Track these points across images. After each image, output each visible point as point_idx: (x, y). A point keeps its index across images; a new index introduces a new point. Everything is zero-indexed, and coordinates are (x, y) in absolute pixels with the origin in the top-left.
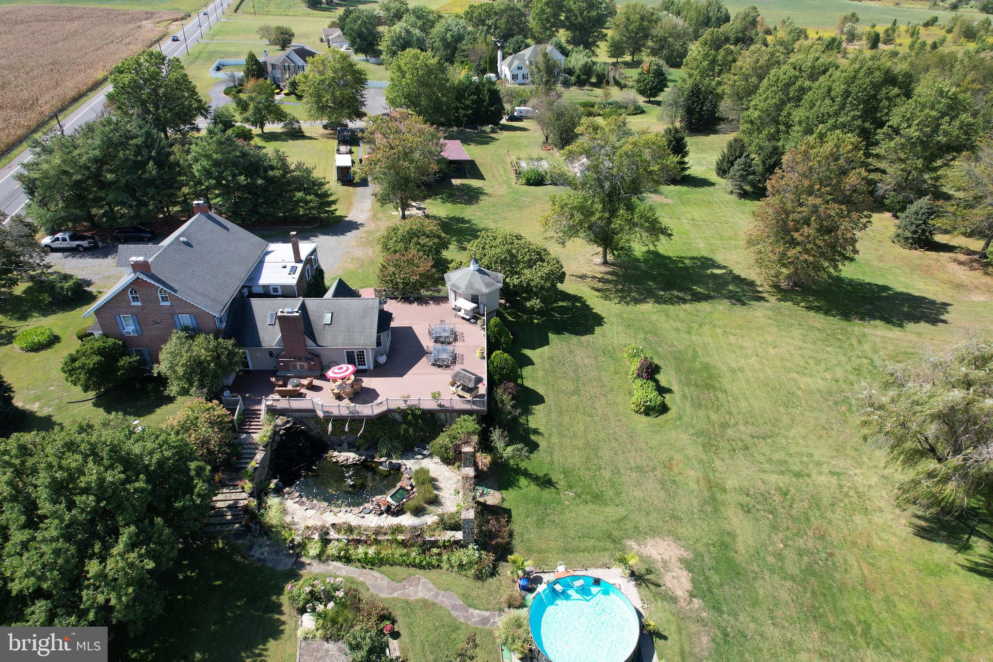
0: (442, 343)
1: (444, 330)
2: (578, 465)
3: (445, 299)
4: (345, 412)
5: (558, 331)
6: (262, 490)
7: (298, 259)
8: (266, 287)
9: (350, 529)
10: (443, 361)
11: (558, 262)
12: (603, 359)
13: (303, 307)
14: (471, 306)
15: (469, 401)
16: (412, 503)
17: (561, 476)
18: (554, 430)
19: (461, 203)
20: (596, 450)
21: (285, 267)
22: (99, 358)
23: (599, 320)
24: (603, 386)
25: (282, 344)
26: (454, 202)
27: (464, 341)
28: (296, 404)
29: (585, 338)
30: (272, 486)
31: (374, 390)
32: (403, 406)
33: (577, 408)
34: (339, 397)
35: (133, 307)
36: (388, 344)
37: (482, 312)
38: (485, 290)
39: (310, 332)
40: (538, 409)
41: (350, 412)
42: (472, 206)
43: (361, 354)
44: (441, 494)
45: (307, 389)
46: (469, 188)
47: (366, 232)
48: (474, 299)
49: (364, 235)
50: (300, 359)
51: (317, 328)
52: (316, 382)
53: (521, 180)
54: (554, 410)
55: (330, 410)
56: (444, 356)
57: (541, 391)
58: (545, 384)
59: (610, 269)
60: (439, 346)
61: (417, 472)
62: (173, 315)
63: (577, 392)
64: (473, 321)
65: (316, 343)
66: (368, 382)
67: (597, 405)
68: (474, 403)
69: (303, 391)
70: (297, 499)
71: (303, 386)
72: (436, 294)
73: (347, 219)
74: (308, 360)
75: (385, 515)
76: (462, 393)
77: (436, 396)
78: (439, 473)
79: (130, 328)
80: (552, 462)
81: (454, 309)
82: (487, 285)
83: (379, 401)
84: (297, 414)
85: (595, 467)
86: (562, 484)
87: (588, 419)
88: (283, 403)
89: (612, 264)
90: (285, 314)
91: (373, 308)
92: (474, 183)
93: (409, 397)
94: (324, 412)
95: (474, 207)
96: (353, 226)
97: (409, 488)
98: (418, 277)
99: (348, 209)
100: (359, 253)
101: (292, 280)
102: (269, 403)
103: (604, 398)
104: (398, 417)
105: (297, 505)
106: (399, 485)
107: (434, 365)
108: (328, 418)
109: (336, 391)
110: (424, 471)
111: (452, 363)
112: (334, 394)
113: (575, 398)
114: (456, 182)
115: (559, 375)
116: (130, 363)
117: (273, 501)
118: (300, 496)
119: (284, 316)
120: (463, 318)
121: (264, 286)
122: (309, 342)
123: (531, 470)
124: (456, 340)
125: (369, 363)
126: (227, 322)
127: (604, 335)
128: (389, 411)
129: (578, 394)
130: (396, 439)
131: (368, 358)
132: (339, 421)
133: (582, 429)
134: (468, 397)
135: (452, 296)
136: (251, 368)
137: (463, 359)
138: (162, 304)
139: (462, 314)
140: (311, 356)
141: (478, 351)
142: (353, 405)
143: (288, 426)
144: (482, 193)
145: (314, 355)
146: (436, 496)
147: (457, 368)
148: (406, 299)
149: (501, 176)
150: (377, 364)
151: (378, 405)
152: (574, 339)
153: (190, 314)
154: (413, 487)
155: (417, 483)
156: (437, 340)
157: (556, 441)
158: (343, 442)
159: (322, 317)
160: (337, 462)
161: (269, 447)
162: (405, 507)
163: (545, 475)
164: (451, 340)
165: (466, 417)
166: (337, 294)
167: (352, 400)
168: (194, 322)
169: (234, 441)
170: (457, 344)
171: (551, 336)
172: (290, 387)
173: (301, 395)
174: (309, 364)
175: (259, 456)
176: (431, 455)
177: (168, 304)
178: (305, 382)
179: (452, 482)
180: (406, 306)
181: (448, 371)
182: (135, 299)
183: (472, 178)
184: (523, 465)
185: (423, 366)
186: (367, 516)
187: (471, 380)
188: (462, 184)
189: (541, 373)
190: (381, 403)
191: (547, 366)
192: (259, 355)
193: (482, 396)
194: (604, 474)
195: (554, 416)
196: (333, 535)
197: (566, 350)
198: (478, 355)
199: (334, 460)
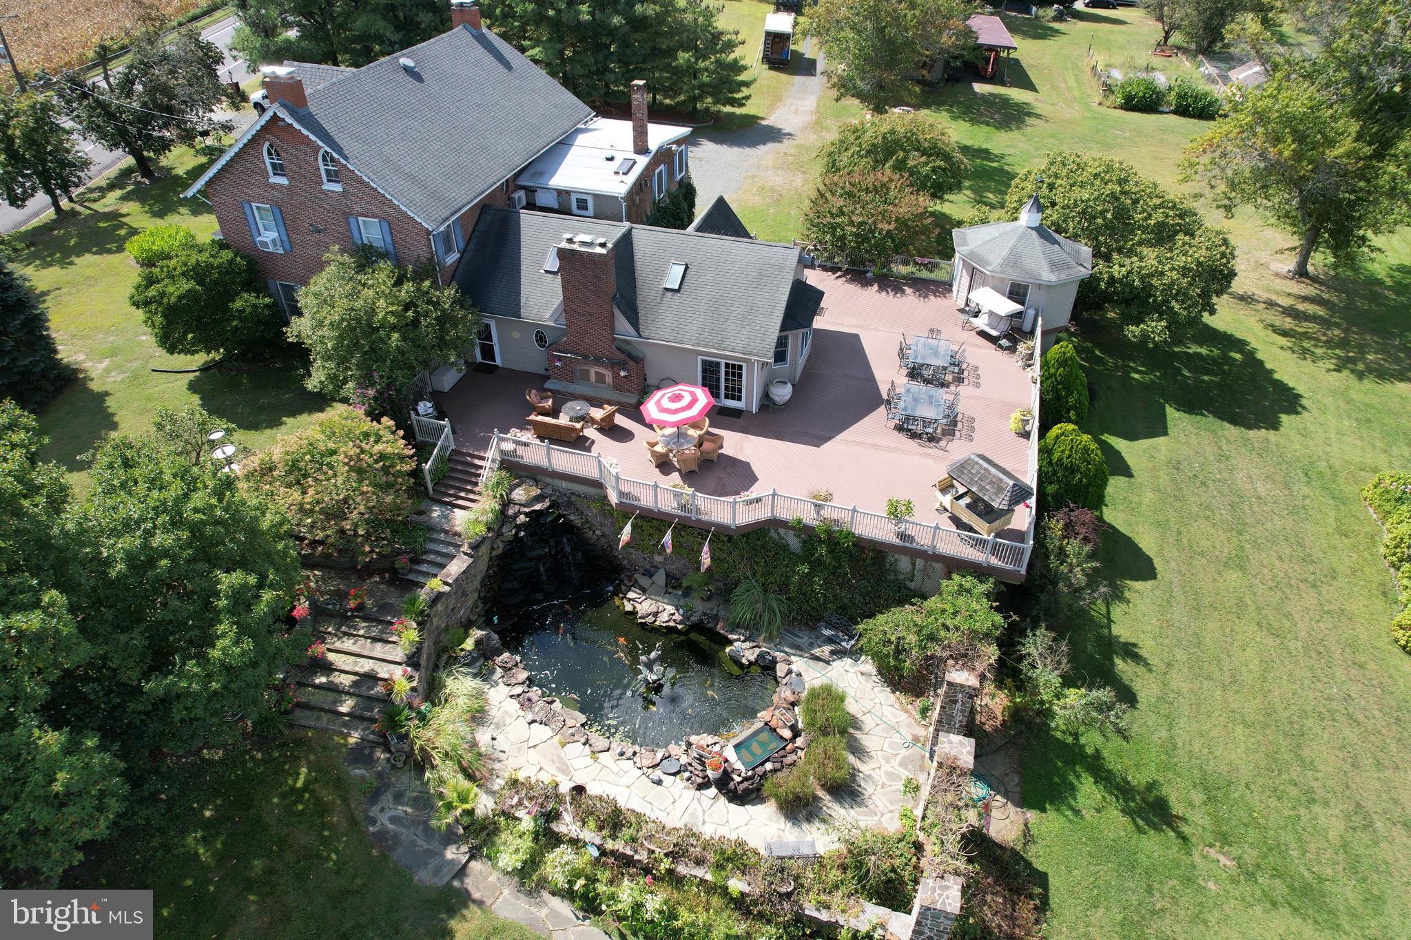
0: (927, 382)
1: (936, 354)
2: (1245, 773)
3: (944, 288)
4: (668, 504)
5: (1191, 405)
6: (445, 650)
7: (641, 148)
8: (563, 194)
9: (614, 821)
10: (926, 422)
11: (1225, 242)
12: (1306, 490)
13: (625, 243)
14: (1007, 307)
15: (981, 543)
16: (787, 781)
17: (1198, 797)
18: (1180, 654)
19: (988, 124)
20: (1298, 738)
21: (611, 159)
22: (191, 284)
23: (1289, 401)
24: (1308, 560)
25: (563, 320)
26: (974, 121)
27: (978, 385)
28: (564, 461)
29: (1257, 435)
30: (469, 644)
31: (746, 466)
32: (809, 517)
33: (1241, 605)
34: (664, 465)
35: (274, 187)
36: (801, 361)
37: (1027, 327)
38: (1048, 276)
39: (629, 304)
40: (1138, 589)
41: (683, 507)
42: (1011, 134)
43: (734, 371)
44: (865, 768)
45: (601, 430)
46: (1005, 102)
47: (797, 146)
48: (1017, 293)
49: (792, 151)
50: (597, 361)
51: (646, 295)
52: (620, 420)
53: (1112, 98)
54: (1181, 598)
55: (635, 491)
56: (926, 412)
57: (1147, 542)
58: (1159, 524)
59: (1310, 291)
60: (917, 387)
61: (814, 695)
62: (347, 215)
63: (1239, 561)
64: (1004, 342)
65: (637, 330)
66: (735, 444)
67: (1293, 607)
68: (995, 549)
69: (591, 433)
70: (519, 690)
71: (593, 421)
72: (925, 274)
73: (764, 123)
74: (614, 365)
75: (713, 791)
76: (967, 517)
77: (896, 512)
78: (868, 704)
79: (269, 236)
80: (1171, 747)
81: (962, 311)
82: (1055, 266)
83: (754, 492)
84: (564, 484)
85: (1294, 792)
86: (1197, 820)
87: (1271, 642)
88: (535, 452)
89: (1314, 280)
90: (575, 247)
91: (781, 268)
92: (1016, 94)
93: (828, 497)
94: (621, 494)
95: (1015, 134)
96: (773, 135)
97: (787, 734)
98: (892, 227)
99: (772, 107)
100: (777, 180)
101: (619, 187)
102: (507, 446)
103: (1312, 592)
104: (794, 543)
105: (515, 704)
106: (764, 715)
107: (899, 428)
108: (627, 510)
109: (659, 448)
110: (829, 697)
111: (945, 433)
112: (654, 454)
113: (1233, 577)
114: (979, 88)
115: (1195, 509)
116: (254, 306)
117: (460, 685)
118: (530, 682)
119: (572, 251)
120: (983, 334)
121: (560, 192)
122: (622, 325)
123: (1111, 761)
124: (959, 380)
125: (750, 396)
126: (463, 253)
127: (1304, 433)
128: (775, 523)
129: (1243, 569)
130: (780, 592)
131: (750, 387)
132: (651, 522)
133: (1254, 665)
134: (984, 530)
135: (961, 280)
136: (498, 362)
137: (972, 429)
138: (328, 186)
139: (981, 323)
140: (621, 357)
141: (1016, 415)
142: (690, 491)
143: (537, 507)
144: (1029, 114)
145: (630, 356)
146: (854, 773)
147: (958, 450)
148: (858, 274)
149: (1069, 89)
150: (767, 403)
151: (749, 502)
152: (1231, 432)
153: (382, 219)
154: (796, 733)
155: (811, 724)
156: (915, 373)
157: (1185, 687)
158: (657, 567)
159: (662, 272)
160: (634, 613)
161: (484, 550)
162: (767, 786)
163: (1151, 786)
164: (949, 378)
165: (968, 581)
166: (706, 226)
167: (689, 477)
168: (389, 239)
169: (416, 518)
170: (962, 389)
171: (1171, 413)
172: (563, 420)
173: (579, 443)
174: (616, 376)
175: (456, 567)
176: (854, 654)
177: (338, 188)
178: (598, 414)
179: (897, 738)
180: (854, 289)
181: (932, 450)
182: (279, 169)
183: (1013, 85)
184: (1091, 740)
185: (876, 424)
186: (668, 780)
187: (1000, 490)
188: (991, 94)
189: (1149, 497)
190: (758, 500)
191: (1164, 480)
192: (516, 335)
193: (1019, 536)
194: (1322, 820)
195: (1178, 614)
196: (568, 825)
197: (1210, 452)
198: (1013, 424)
199: (628, 607)
